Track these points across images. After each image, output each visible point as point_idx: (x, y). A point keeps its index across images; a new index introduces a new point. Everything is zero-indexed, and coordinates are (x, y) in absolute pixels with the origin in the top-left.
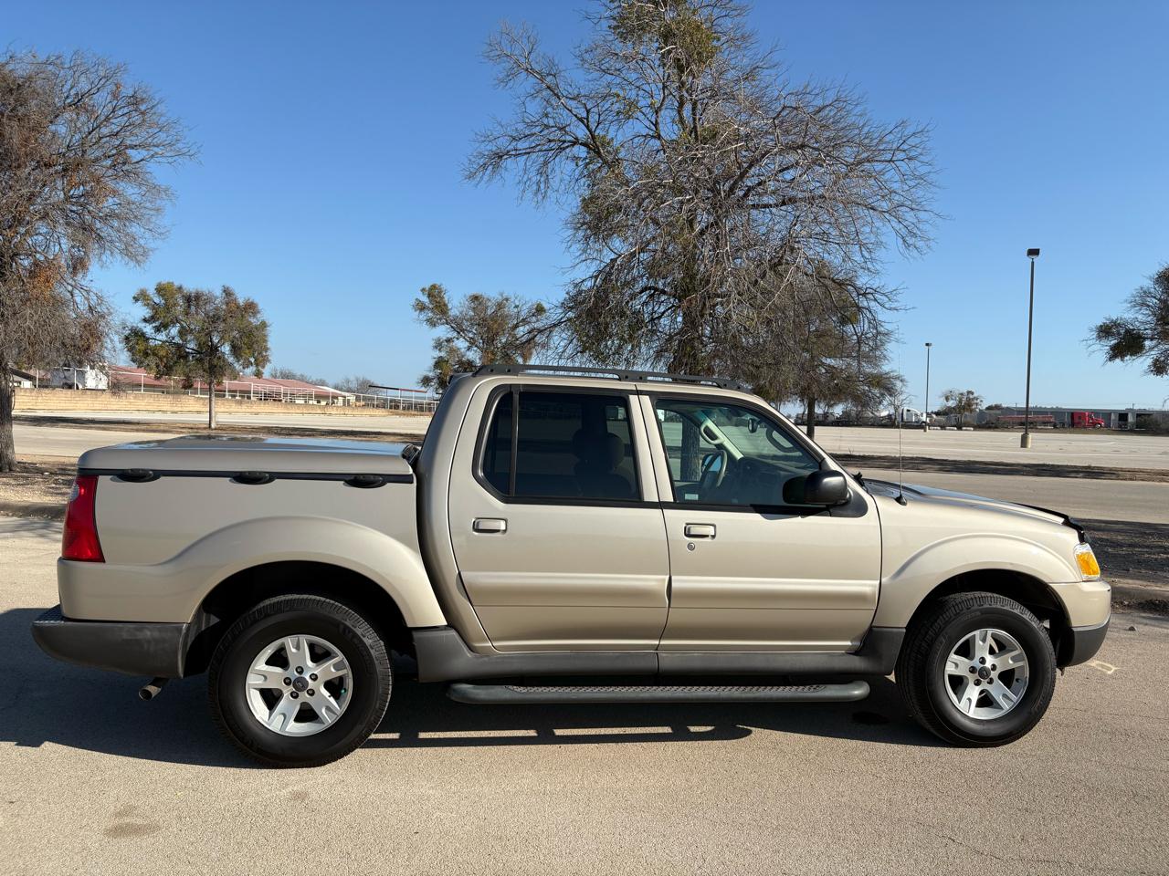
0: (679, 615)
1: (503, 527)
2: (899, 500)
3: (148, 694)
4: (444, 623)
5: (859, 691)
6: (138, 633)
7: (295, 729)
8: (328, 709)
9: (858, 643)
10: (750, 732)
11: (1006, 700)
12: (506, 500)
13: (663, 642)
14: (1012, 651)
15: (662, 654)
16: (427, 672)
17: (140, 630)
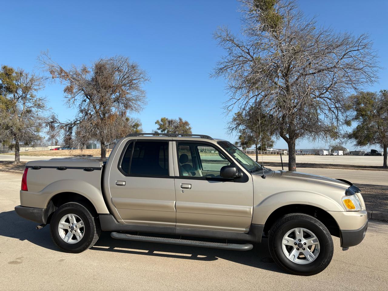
0: (180, 215)
1: (124, 184)
2: (263, 177)
3: (38, 228)
4: (109, 213)
5: (246, 247)
6: (33, 211)
7: (71, 241)
8: (79, 236)
9: (248, 230)
10: (218, 259)
11: (311, 257)
12: (126, 176)
13: (177, 224)
14: (313, 238)
15: (178, 228)
16: (104, 228)
17: (34, 210)
